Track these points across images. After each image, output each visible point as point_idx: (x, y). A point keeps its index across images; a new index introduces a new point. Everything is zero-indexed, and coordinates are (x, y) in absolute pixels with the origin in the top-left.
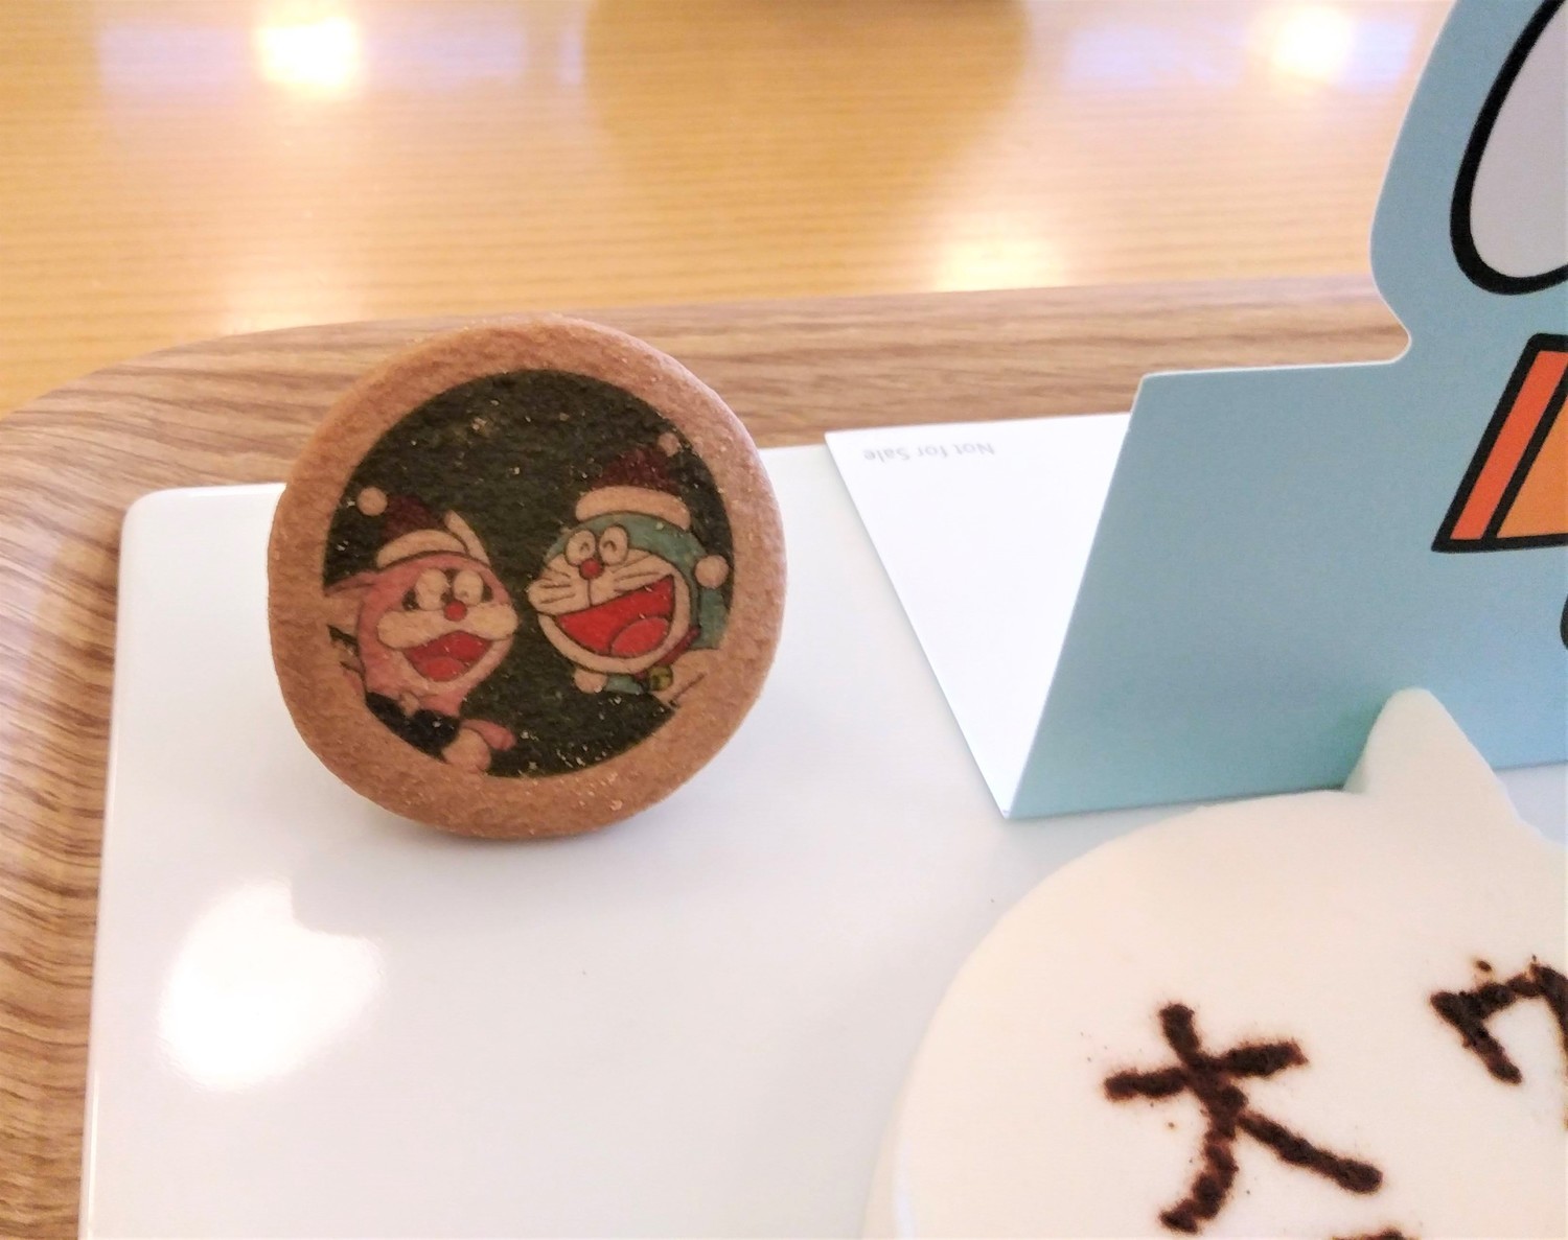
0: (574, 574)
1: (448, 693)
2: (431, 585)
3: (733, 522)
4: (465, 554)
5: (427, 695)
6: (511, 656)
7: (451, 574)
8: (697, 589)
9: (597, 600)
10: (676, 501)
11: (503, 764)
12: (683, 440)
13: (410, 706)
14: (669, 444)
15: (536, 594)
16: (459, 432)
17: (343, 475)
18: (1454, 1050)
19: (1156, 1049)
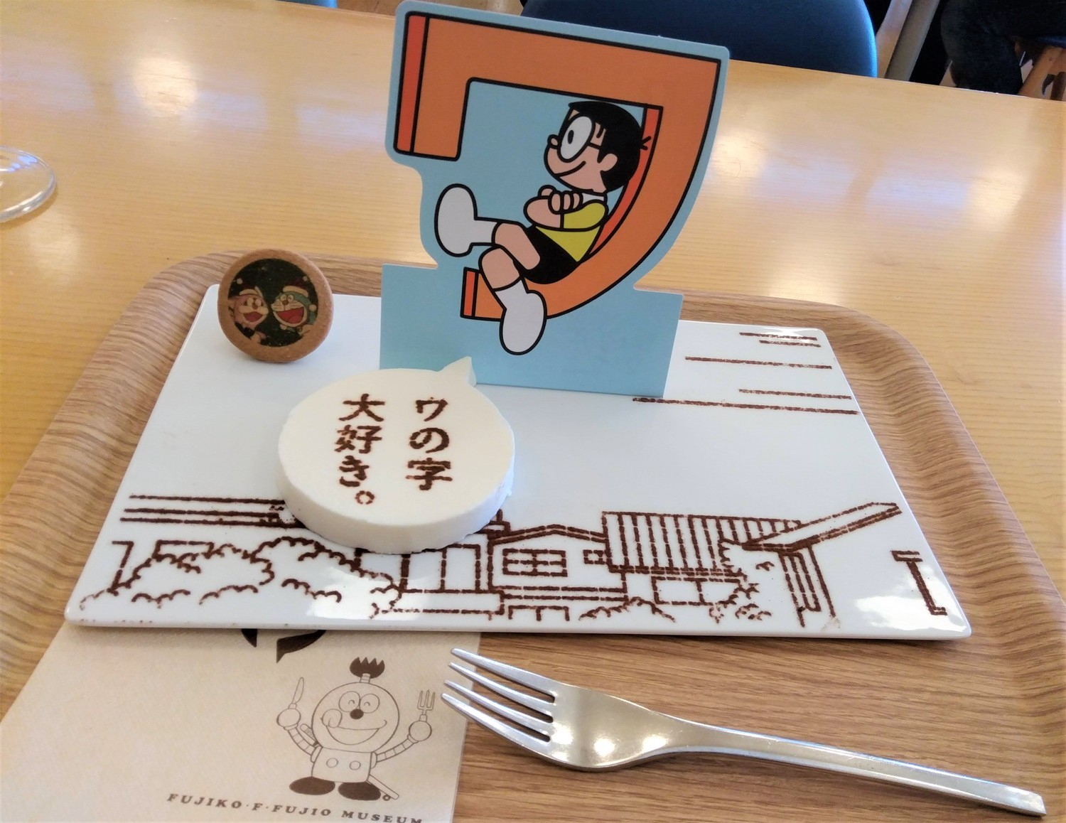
0: (281, 303)
1: (253, 325)
2: (250, 301)
3: (319, 299)
4: (258, 295)
5: (248, 325)
6: (266, 319)
7: (255, 299)
8: (309, 311)
9: (286, 309)
10: (305, 291)
11: (263, 342)
12: (308, 278)
13: (244, 326)
14: (305, 279)
15: (273, 306)
16: (259, 269)
17: (234, 275)
18: (414, 407)
19: (358, 399)
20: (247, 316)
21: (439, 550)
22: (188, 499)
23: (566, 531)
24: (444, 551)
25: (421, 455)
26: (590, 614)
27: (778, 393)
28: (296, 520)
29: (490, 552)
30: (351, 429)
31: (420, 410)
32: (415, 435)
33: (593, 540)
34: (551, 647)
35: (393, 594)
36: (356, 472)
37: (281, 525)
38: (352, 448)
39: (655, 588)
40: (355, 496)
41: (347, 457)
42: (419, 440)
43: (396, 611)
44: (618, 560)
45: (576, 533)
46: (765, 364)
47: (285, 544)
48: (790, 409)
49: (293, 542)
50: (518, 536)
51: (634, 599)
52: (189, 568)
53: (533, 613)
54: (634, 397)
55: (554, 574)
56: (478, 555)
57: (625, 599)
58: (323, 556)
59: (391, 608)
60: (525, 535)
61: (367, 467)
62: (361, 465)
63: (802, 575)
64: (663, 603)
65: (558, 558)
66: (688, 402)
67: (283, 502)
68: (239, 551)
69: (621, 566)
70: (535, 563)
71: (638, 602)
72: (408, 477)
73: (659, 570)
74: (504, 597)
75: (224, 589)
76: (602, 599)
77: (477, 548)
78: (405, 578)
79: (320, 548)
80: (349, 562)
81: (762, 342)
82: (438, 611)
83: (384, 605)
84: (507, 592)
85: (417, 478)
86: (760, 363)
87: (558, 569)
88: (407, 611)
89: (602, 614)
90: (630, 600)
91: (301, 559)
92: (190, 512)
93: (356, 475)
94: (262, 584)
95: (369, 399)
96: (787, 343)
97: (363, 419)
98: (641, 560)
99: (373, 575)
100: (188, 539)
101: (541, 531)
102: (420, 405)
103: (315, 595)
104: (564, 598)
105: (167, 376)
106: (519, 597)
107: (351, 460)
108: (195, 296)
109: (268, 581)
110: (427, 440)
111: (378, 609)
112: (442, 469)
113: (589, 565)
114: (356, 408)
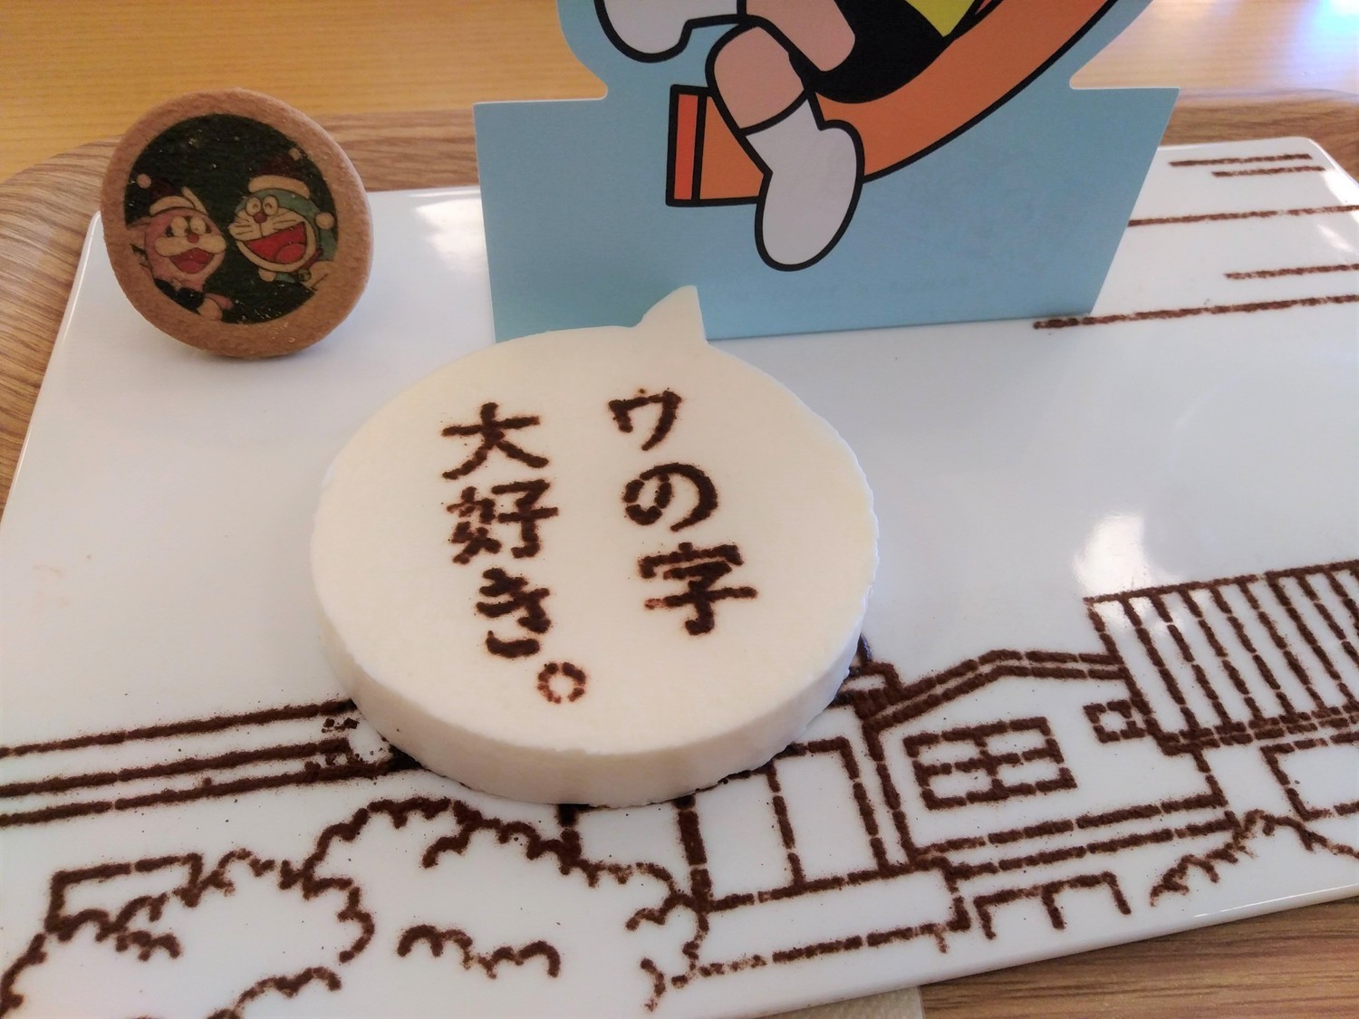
0: (252, 220)
1: (196, 280)
2: (179, 225)
3: (334, 196)
4: (194, 209)
5: (185, 281)
6: (224, 262)
7: (188, 219)
8: (318, 230)
9: (266, 233)
10: (301, 183)
11: (229, 317)
12: (302, 152)
13: (178, 286)
14: (295, 154)
15: (234, 230)
16: (183, 146)
17: (128, 168)
18: (608, 420)
19: (474, 419)
20: (178, 260)
21: (758, 771)
22: (116, 739)
23: (1026, 663)
24: (768, 770)
25: (659, 538)
26: (1171, 882)
28: (393, 749)
29: (876, 753)
30: (478, 497)
31: (626, 426)
32: (633, 490)
33: (1095, 675)
35: (682, 922)
36: (522, 613)
37: (360, 770)
38: (494, 547)
39: (1282, 778)
40: (535, 682)
41: (488, 574)
42: (647, 499)
43: (706, 972)
44: (1170, 720)
45: (1050, 665)
46: (1244, 216)
47: (380, 823)
49: (398, 812)
50: (923, 697)
51: (1251, 817)
52: (147, 944)
53: (1037, 907)
54: (1036, 320)
55: (1045, 787)
56: (852, 769)
57: (1229, 822)
58: (483, 841)
59: (692, 967)
60: (939, 690)
61: (544, 593)
62: (528, 589)
64: (1317, 814)
65: (1032, 740)
66: (1143, 316)
67: (349, 705)
68: (269, 865)
69: (1182, 733)
70: (989, 763)
71: (1260, 824)
72: (650, 605)
73: (1269, 727)
74: (955, 875)
75: (250, 994)
76: (1181, 834)
77: (840, 746)
78: (701, 867)
79: (470, 820)
80: (551, 846)
81: (1218, 174)
82: (810, 952)
83: (673, 963)
84: (955, 858)
85: (673, 602)
86: (1235, 216)
87: (1044, 770)
88: (735, 967)
89: (1195, 877)
90: (1242, 824)
91: (429, 860)
92: (128, 775)
93: (523, 622)
94: (346, 957)
95: (501, 415)
96: (1262, 172)
97: (500, 469)
98: (1219, 709)
99: (621, 875)
100: (133, 857)
101: (970, 675)
102: (621, 411)
103: (489, 965)
104: (1094, 848)
105: (28, 422)
106: (988, 868)
107: (498, 581)
108: (65, 238)
109: (360, 946)
110: (664, 496)
111: (660, 976)
112: (722, 570)
113: (1112, 747)
114: (476, 441)
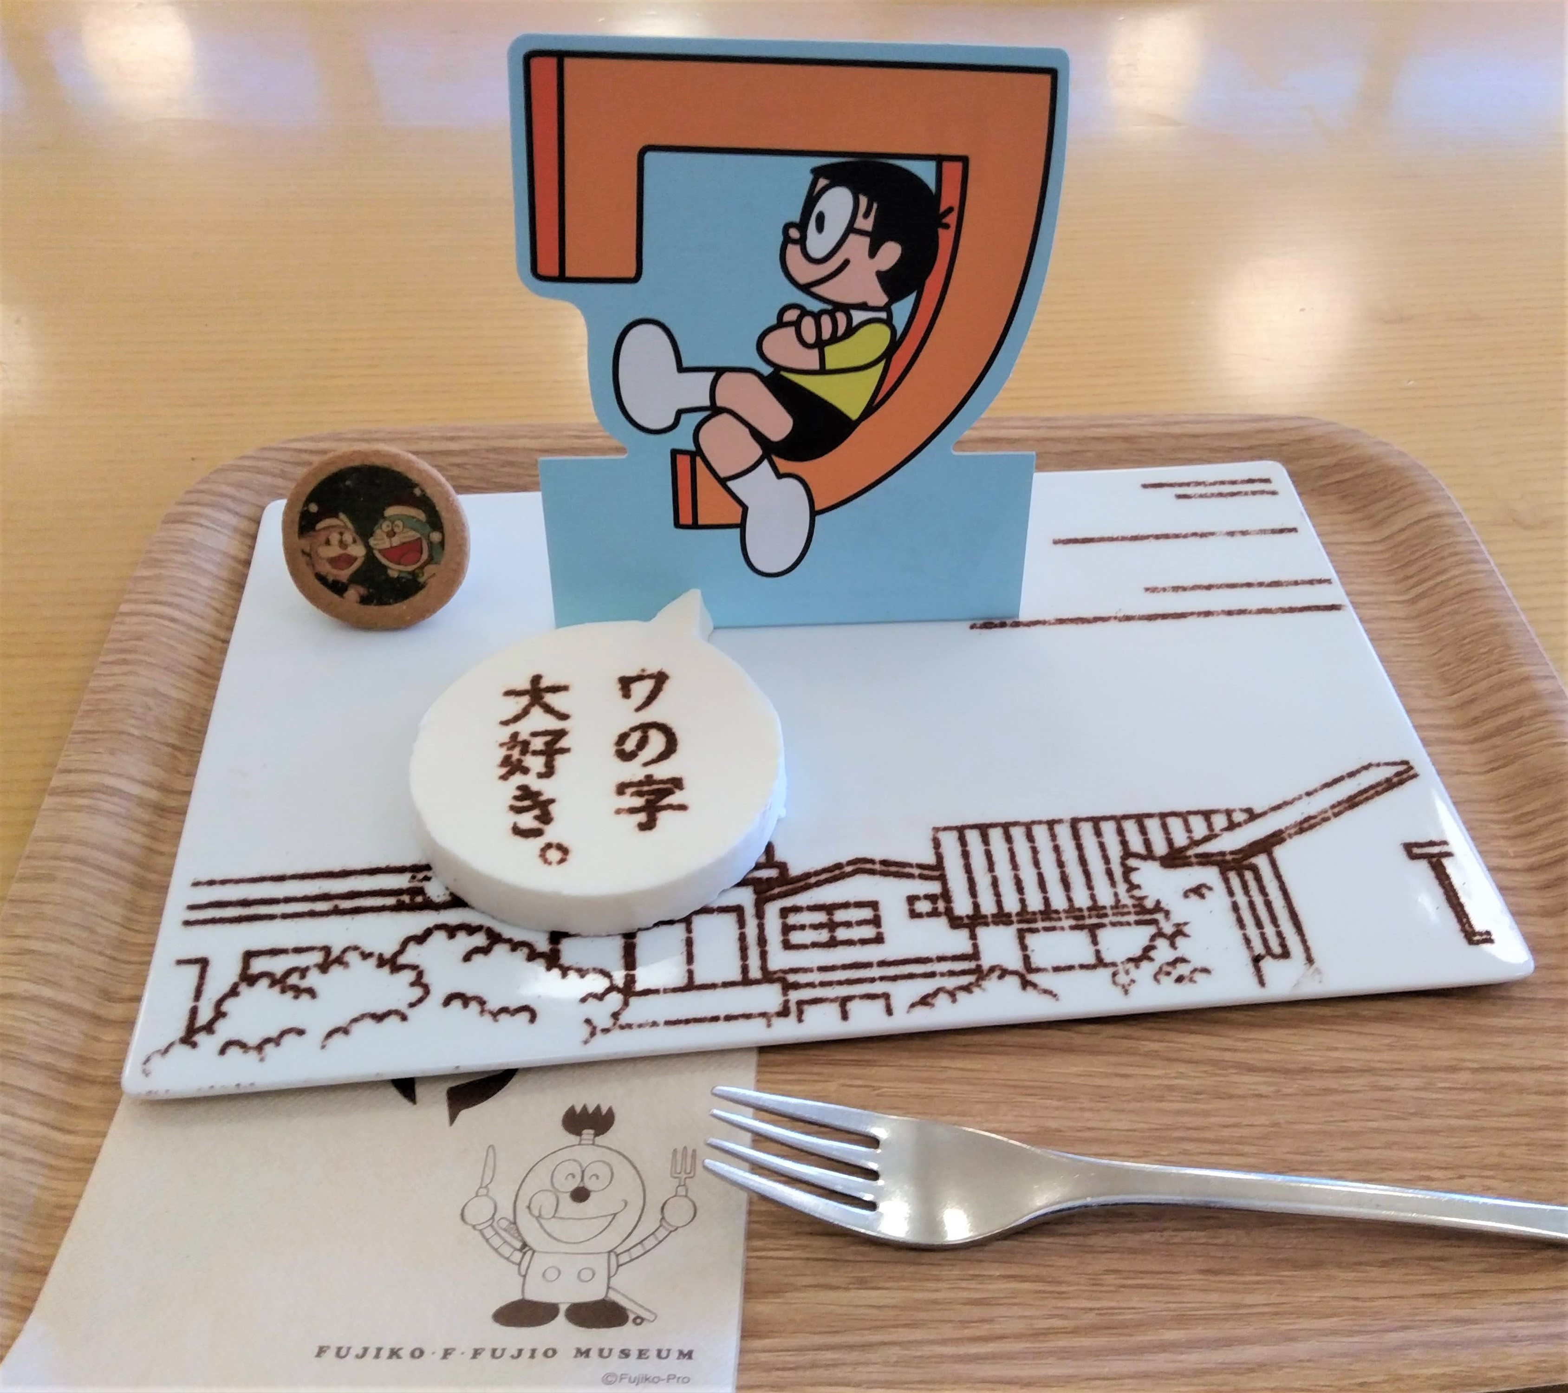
0: (385, 537)
1: (344, 575)
2: (335, 537)
3: (444, 521)
4: (346, 527)
5: (336, 575)
6: (364, 563)
7: (341, 534)
8: (431, 544)
9: (394, 544)
10: (421, 511)
11: (365, 600)
12: (423, 491)
13: (330, 579)
14: (417, 492)
15: (372, 542)
16: (341, 486)
17: (303, 499)
18: (616, 689)
19: (526, 685)
20: (334, 561)
21: (680, 921)
22: (281, 878)
23: (877, 867)
24: (687, 921)
25: (634, 771)
26: (925, 1001)
27: (1209, 587)
28: (452, 894)
29: (760, 915)
30: (521, 738)
31: (626, 694)
32: (623, 738)
33: (922, 877)
34: (867, 1057)
35: (615, 999)
36: (536, 812)
37: (429, 905)
38: (525, 771)
39: (1024, 947)
40: (538, 852)
41: (519, 788)
42: (630, 745)
43: (622, 1027)
44: (962, 906)
45: (893, 869)
46: (1185, 536)
47: (439, 937)
48: (1230, 613)
49: (452, 931)
50: (802, 883)
51: (992, 969)
52: (298, 991)
53: (835, 1008)
54: (973, 622)
55: (864, 942)
56: (742, 923)
57: (978, 970)
58: (500, 950)
59: (615, 1024)
60: (813, 880)
61: (552, 801)
62: (542, 798)
63: (1258, 900)
64: (1038, 970)
65: (867, 913)
66: (1061, 621)
67: (428, 867)
68: (370, 955)
69: (968, 917)
70: (832, 926)
71: (997, 973)
72: (618, 812)
73: (1029, 917)
74: (788, 987)
75: (355, 1020)
76: (942, 975)
77: (738, 910)
78: (632, 972)
79: (495, 938)
80: (541, 955)
81: (1179, 497)
82: (687, 1021)
83: (603, 1020)
84: (791, 978)
85: (633, 811)
86: (1177, 536)
87: (868, 932)
88: (640, 1026)
89: (943, 999)
90: (985, 972)
91: (467, 958)
92: (288, 900)
93: (537, 818)
94: (412, 1005)
95: (544, 683)
96: (1221, 495)
97: (539, 720)
98: (999, 903)
99: (582, 973)
100: (290, 944)
101: (837, 872)
102: (626, 684)
103: (495, 1015)
104: (882, 979)
105: (221, 669)
106: (811, 985)
107: (525, 793)
109: (420, 1000)
110: (642, 743)
111: (594, 1028)
112: (670, 792)
113: (917, 922)
114: (525, 700)
